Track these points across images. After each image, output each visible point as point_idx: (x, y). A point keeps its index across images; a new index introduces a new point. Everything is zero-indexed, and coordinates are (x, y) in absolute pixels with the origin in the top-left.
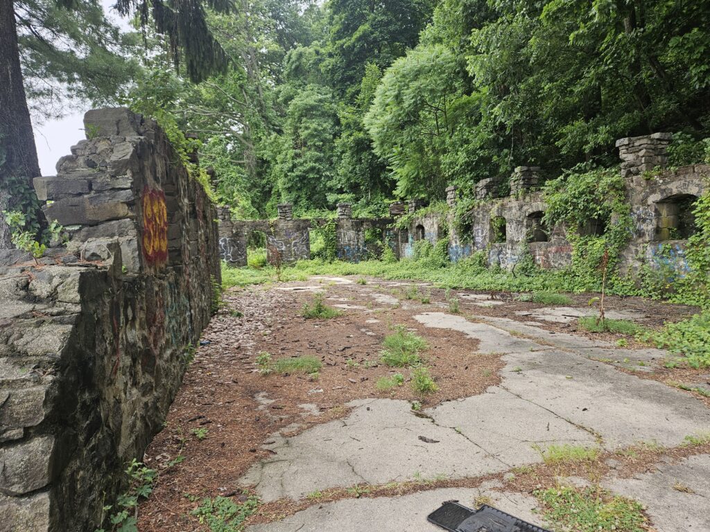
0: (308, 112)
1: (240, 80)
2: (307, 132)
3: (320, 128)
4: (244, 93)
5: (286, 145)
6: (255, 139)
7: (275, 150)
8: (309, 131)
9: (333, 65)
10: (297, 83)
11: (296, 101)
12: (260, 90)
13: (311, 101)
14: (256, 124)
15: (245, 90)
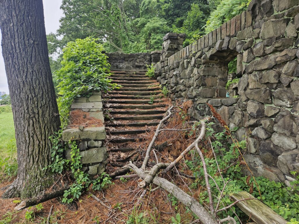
0: (155, 30)
1: (118, 14)
2: (154, 41)
3: (162, 39)
4: (119, 21)
5: (143, 48)
6: (124, 45)
7: (136, 50)
8: (156, 40)
9: (169, 7)
10: (147, 17)
11: (148, 24)
12: (125, 21)
13: (157, 25)
14: (124, 37)
15: (120, 20)
